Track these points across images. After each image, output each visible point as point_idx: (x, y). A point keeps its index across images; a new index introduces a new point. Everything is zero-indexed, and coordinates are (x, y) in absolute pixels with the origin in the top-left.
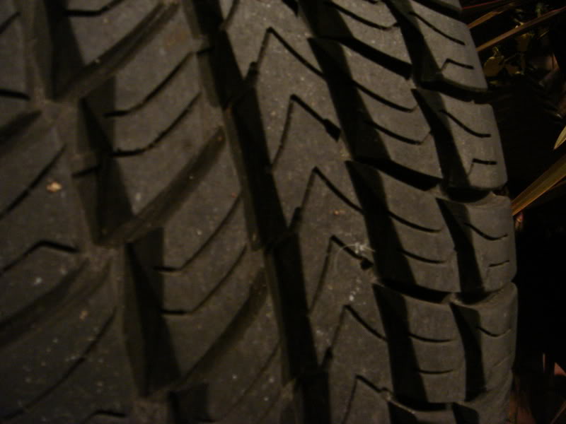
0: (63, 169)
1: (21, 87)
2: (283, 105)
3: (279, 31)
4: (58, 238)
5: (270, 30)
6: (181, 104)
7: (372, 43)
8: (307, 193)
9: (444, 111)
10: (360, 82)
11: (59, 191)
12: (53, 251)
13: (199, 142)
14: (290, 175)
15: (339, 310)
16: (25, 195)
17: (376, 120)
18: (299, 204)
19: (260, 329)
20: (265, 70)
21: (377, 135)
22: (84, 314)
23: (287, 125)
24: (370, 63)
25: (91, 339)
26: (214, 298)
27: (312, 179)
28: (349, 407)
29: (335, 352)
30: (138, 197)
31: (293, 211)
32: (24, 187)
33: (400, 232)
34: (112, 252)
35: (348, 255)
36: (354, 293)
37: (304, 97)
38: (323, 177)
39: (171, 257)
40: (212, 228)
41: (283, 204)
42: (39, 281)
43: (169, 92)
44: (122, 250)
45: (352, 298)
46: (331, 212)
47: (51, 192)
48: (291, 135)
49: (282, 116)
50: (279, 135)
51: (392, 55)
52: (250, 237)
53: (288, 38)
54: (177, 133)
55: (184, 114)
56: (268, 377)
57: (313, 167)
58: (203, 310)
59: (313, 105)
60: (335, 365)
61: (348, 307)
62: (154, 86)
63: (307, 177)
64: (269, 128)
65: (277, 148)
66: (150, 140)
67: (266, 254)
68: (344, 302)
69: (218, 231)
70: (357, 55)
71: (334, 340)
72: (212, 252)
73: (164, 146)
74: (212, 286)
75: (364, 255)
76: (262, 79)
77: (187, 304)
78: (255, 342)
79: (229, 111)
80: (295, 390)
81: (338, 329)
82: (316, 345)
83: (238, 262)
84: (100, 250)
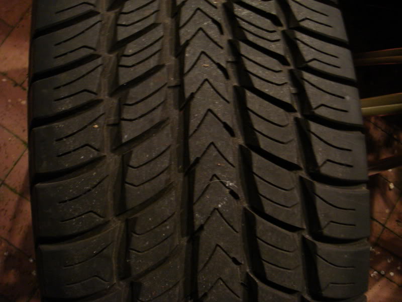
0: (101, 121)
1: (95, 90)
2: (203, 112)
3: (211, 80)
4: (93, 144)
5: (206, 80)
6: (154, 105)
7: (266, 91)
8: (205, 152)
9: (310, 131)
10: (250, 108)
11: (97, 128)
12: (90, 148)
13: (157, 121)
14: (198, 142)
15: (212, 209)
16: (86, 127)
17: (256, 127)
18: (199, 156)
19: (166, 203)
20: (198, 96)
21: (255, 135)
22: (95, 173)
23: (202, 121)
24: (261, 100)
25: (95, 183)
26: (147, 184)
27: (209, 146)
28: (210, 258)
29: (205, 227)
30: (126, 137)
31: (195, 158)
32: (86, 124)
33: (258, 183)
34: (116, 156)
35: (222, 185)
36: (222, 204)
37: (215, 110)
38: (215, 147)
39: (133, 162)
40: (154, 155)
41: (191, 154)
42: (82, 157)
43: (150, 99)
44: (120, 156)
45: (220, 206)
46: (216, 163)
47: (94, 128)
48: (203, 126)
49: (201, 117)
50: (196, 125)
51: (278, 98)
52: (178, 166)
53: (215, 84)
54: (149, 116)
55: (154, 109)
56: (166, 226)
57: (211, 141)
58: (142, 186)
59: (219, 115)
60: (204, 234)
61: (217, 209)
62: (144, 96)
63: (207, 145)
64: (192, 121)
65: (194, 130)
66: (137, 116)
67: (185, 176)
68: (215, 206)
69: (156, 158)
70: (253, 95)
71: (206, 222)
72: (151, 165)
73: (142, 120)
74: (149, 178)
75: (231, 188)
76: (195, 100)
77: (136, 182)
78: (163, 208)
79: (182, 112)
80: (188, 242)
81: (209, 218)
82: (195, 220)
83: (162, 172)
84: (112, 154)
